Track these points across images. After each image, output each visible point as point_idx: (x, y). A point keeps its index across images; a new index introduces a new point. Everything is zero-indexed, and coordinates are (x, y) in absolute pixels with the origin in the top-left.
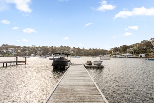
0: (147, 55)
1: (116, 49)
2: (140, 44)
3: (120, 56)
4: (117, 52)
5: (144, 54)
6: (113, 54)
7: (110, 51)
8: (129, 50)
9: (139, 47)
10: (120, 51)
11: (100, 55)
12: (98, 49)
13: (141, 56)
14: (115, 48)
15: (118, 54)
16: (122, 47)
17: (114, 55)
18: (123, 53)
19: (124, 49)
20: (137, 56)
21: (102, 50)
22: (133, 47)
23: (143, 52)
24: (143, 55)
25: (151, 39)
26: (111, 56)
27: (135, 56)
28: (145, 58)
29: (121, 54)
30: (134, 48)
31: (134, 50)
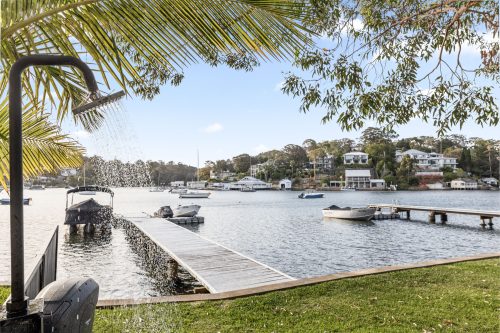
0: (297, 182)
1: (222, 166)
2: (281, 154)
3: (233, 187)
4: (225, 175)
5: (290, 179)
6: (214, 181)
7: (204, 170)
8: (254, 169)
9: (279, 162)
10: (232, 171)
11: (173, 184)
12: (166, 162)
13: (283, 185)
14: (219, 162)
15: (226, 181)
16: (236, 159)
17: (216, 184)
18: (241, 178)
19: (244, 165)
20: (275, 186)
21: (181, 165)
22: (266, 160)
23: (287, 175)
24: (287, 183)
25: (306, 142)
26: (206, 185)
27: (269, 185)
28: (292, 189)
29: (235, 180)
30: (267, 163)
31: (267, 168)
